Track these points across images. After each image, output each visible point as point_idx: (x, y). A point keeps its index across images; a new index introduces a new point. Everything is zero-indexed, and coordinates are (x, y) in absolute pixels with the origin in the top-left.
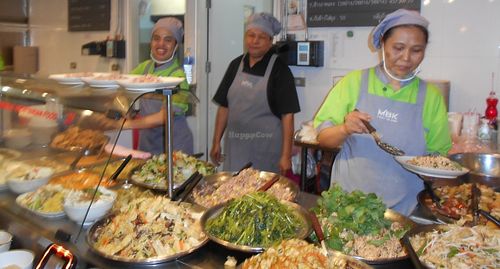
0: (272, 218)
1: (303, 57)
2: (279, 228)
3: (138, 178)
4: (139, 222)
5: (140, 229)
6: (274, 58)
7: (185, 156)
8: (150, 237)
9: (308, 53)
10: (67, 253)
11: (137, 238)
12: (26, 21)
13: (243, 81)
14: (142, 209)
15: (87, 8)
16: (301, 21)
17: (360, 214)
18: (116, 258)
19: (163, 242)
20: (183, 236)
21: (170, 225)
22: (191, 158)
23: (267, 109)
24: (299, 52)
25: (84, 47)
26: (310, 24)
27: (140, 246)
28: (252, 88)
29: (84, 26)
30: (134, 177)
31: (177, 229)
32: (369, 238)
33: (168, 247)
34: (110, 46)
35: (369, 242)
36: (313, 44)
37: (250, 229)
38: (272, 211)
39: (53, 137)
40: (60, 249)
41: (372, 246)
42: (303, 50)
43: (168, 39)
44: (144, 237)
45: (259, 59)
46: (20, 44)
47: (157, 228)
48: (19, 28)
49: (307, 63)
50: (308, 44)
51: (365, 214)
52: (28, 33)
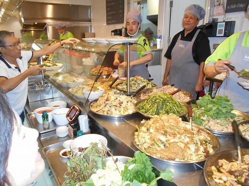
0: (167, 105)
1: (220, 31)
2: (169, 110)
3: (120, 87)
4: (107, 100)
5: (107, 102)
6: (198, 31)
7: (142, 78)
8: (110, 107)
9: (223, 29)
10: (77, 108)
11: (105, 106)
12: (90, 21)
13: (180, 44)
14: (110, 95)
15: (114, 12)
16: (222, 9)
17: (214, 108)
18: (97, 113)
19: (116, 109)
20: (126, 109)
21: (121, 103)
22: (145, 80)
23: (192, 59)
24: (218, 29)
25: (112, 32)
26: (228, 11)
27: (106, 109)
28: (185, 48)
29: (113, 21)
30: (118, 86)
31: (123, 105)
32: (218, 121)
33: (117, 112)
34: (123, 30)
35: (218, 123)
36: (227, 23)
37: (155, 109)
38: (168, 102)
39: (91, 69)
40: (76, 106)
41: (219, 125)
42: (221, 27)
43: (134, 23)
44: (108, 106)
45: (190, 32)
46: (88, 32)
47: (114, 103)
48: (87, 24)
49: (223, 35)
50: (224, 23)
51: (218, 108)
52: (91, 26)
